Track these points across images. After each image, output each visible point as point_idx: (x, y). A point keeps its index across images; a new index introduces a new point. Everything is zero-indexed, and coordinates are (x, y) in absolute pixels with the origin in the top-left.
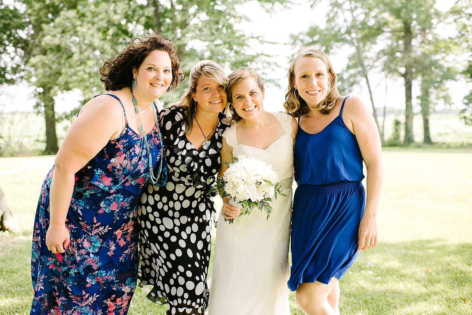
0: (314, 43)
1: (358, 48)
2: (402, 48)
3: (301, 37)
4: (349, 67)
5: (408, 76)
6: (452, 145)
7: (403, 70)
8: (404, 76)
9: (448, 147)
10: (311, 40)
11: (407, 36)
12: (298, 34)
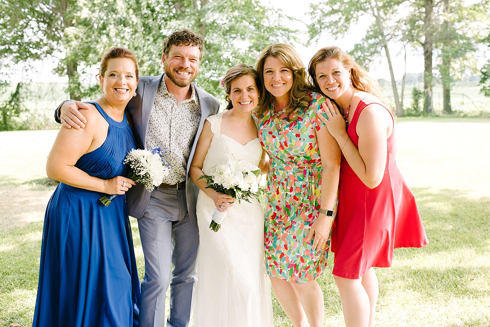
0: (334, 12)
1: (378, 18)
3: (321, 6)
4: (368, 38)
5: (428, 46)
7: (423, 39)
8: (423, 45)
9: (465, 116)
10: (331, 9)
11: (427, 4)
12: (318, 4)
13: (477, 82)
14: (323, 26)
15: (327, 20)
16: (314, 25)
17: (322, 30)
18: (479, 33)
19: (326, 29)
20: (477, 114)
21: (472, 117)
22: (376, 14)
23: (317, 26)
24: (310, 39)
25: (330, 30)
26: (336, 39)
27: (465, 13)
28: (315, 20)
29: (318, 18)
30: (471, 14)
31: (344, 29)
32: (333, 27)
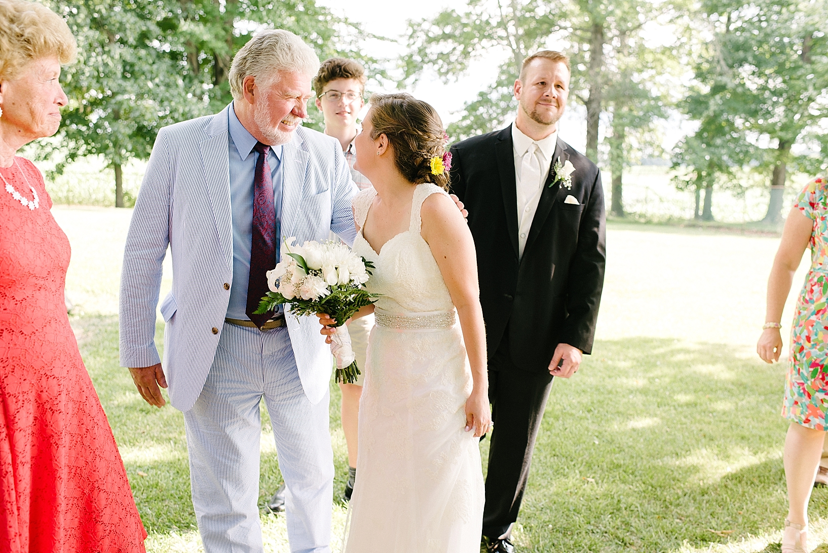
0: (446, 37)
1: (516, 51)
2: (587, 56)
3: (425, 26)
4: (500, 84)
5: (594, 105)
6: (656, 220)
7: (586, 94)
8: (588, 103)
9: (649, 222)
10: (440, 33)
11: (596, 38)
12: (420, 21)
13: (666, 168)
14: (426, 60)
15: (434, 49)
16: (411, 56)
17: (425, 66)
18: (668, 91)
19: (431, 64)
20: (664, 220)
21: (660, 224)
22: (514, 46)
23: (417, 58)
24: (405, 79)
25: (436, 67)
26: (445, 83)
27: (649, 57)
28: (415, 48)
29: (419, 44)
30: (659, 60)
31: (459, 67)
32: (440, 62)
